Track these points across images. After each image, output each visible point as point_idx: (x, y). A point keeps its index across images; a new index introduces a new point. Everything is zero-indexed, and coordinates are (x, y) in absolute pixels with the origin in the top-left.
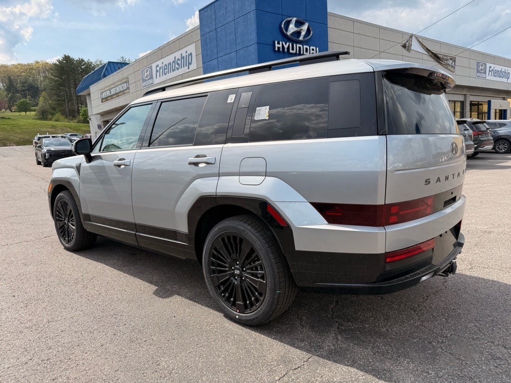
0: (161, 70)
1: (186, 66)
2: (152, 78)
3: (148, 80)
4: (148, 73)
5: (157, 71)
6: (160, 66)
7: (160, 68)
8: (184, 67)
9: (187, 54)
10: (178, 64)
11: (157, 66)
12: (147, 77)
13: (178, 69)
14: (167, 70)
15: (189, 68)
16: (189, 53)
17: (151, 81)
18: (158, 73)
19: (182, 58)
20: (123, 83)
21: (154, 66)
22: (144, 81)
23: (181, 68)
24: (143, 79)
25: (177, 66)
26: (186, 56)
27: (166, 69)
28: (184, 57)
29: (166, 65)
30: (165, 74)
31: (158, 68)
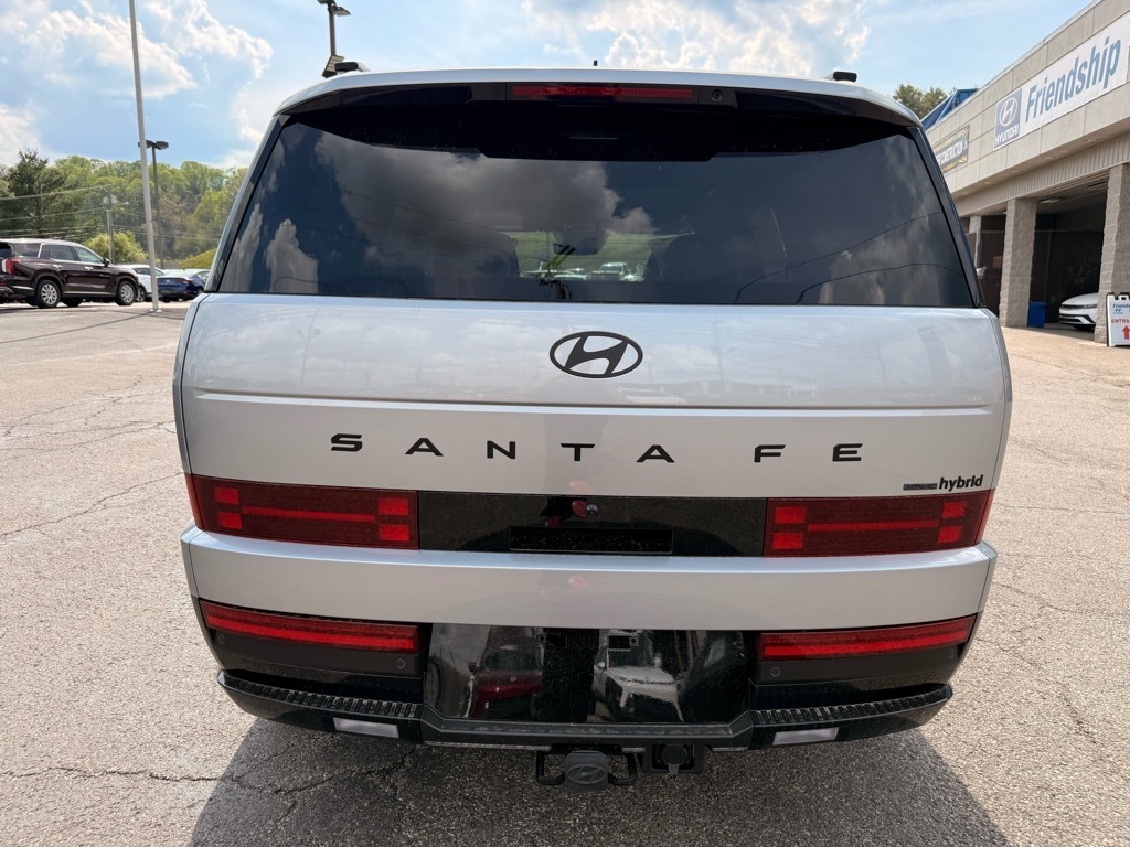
0: (1041, 98)
1: (1100, 79)
2: (1017, 121)
3: (1008, 127)
4: (1011, 109)
5: (1030, 103)
6: (1038, 89)
7: (1039, 95)
8: (1094, 83)
9: (1108, 46)
10: (1082, 78)
11: (1033, 89)
12: (1006, 121)
13: (1078, 91)
14: (1053, 97)
15: (1105, 86)
16: (1112, 42)
17: (1014, 130)
18: (1032, 108)
19: (1095, 58)
20: (958, 141)
21: (1026, 89)
22: (1001, 129)
23: (1087, 87)
24: (999, 126)
25: (1078, 83)
26: (1105, 50)
27: (1052, 94)
28: (1099, 54)
29: (1053, 84)
30: (1048, 109)
31: (1034, 95)
